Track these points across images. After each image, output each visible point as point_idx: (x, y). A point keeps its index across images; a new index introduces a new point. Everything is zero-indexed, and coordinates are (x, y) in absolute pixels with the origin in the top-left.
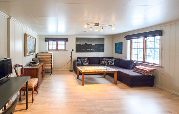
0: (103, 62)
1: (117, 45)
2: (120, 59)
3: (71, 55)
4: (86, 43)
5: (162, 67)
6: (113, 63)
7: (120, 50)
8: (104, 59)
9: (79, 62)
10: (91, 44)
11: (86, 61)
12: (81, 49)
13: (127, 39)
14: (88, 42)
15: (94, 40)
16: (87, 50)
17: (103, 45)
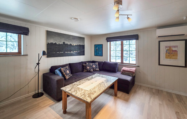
0: (88, 68)
1: (96, 47)
2: (104, 63)
3: (38, 64)
4: (64, 43)
5: (139, 66)
6: (97, 67)
7: (100, 53)
8: (87, 63)
9: (58, 75)
10: (71, 45)
11: (68, 72)
12: (56, 52)
13: (108, 41)
14: (67, 41)
15: (74, 39)
16: (66, 52)
17: (83, 46)
